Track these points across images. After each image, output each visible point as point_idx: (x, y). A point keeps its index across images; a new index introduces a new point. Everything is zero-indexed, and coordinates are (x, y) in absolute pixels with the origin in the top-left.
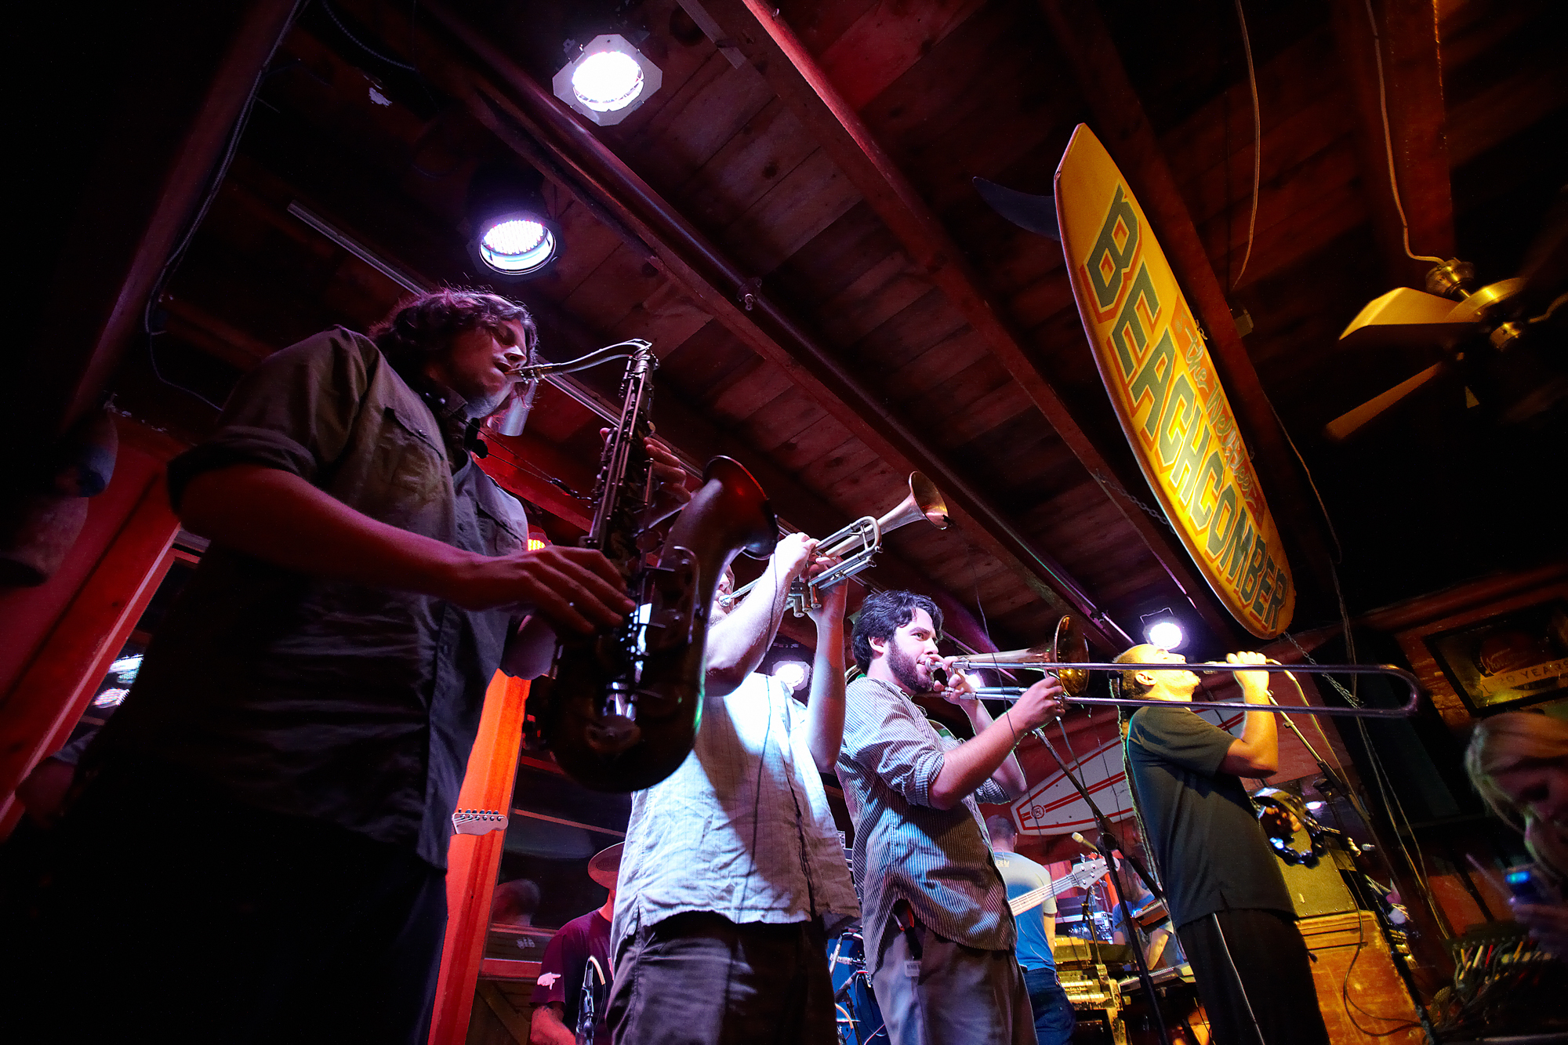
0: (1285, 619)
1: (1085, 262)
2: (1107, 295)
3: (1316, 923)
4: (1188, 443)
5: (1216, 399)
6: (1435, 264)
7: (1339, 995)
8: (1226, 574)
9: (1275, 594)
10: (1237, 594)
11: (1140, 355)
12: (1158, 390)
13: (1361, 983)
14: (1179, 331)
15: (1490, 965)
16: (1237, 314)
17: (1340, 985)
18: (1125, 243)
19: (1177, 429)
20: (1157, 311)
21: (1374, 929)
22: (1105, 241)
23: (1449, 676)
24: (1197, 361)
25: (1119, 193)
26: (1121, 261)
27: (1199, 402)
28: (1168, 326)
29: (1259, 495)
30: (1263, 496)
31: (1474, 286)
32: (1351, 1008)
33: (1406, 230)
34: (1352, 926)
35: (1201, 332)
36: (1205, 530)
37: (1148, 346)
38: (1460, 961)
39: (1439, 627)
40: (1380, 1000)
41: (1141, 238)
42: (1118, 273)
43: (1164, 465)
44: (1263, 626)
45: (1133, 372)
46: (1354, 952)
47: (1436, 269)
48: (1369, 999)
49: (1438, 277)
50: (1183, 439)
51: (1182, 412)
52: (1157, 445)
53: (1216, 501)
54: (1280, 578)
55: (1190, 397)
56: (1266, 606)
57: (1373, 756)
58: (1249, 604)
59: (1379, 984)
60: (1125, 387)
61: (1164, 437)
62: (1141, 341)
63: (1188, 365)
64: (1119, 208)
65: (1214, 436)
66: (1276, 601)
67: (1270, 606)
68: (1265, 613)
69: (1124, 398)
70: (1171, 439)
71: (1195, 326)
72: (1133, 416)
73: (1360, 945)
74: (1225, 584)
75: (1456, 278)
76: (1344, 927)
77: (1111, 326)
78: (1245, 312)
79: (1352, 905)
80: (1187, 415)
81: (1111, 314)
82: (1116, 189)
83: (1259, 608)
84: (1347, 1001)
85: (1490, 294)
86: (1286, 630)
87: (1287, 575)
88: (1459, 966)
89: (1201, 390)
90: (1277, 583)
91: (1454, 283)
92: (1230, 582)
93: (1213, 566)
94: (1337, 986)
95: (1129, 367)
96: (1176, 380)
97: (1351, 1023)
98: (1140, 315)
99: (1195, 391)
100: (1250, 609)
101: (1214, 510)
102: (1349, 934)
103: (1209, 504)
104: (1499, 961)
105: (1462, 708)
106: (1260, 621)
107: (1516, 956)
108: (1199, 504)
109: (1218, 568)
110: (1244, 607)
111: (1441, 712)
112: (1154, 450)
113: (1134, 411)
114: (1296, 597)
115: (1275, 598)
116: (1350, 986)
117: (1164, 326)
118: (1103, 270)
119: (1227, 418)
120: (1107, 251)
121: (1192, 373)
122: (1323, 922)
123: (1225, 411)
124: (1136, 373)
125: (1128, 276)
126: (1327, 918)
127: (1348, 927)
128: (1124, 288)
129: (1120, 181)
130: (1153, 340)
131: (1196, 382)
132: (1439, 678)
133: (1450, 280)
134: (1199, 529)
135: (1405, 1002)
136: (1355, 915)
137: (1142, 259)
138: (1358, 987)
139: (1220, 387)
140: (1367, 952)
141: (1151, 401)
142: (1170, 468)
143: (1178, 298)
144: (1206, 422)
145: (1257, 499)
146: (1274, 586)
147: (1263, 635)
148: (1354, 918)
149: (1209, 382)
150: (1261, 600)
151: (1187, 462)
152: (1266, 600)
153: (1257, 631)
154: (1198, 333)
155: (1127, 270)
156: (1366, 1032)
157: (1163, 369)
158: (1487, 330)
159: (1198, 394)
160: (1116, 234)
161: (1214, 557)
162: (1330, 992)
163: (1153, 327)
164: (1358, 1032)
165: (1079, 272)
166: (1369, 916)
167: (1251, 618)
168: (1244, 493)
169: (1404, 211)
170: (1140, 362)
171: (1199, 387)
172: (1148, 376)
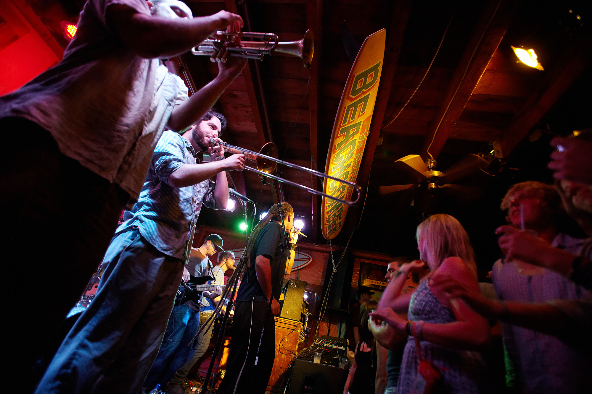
0: (333, 236)
1: (356, 75)
2: (355, 92)
3: (287, 320)
4: (345, 162)
5: (359, 156)
6: (430, 158)
7: (280, 341)
8: (327, 210)
9: (336, 226)
10: (327, 219)
11: (350, 121)
12: (348, 137)
13: (288, 340)
14: (364, 126)
15: (322, 345)
16: (380, 137)
17: (282, 338)
18: (370, 82)
19: (344, 154)
20: (363, 113)
21: (300, 327)
22: (365, 75)
23: (360, 274)
24: (362, 139)
25: (378, 65)
26: (365, 86)
27: (355, 152)
28: (363, 120)
29: (351, 195)
30: (351, 196)
31: (434, 169)
32: (281, 345)
33: (432, 143)
34: (295, 325)
35: (369, 132)
36: (331, 192)
37: (354, 121)
38: (315, 342)
39: (366, 261)
40: (289, 345)
41: (375, 85)
42: (361, 89)
43: (334, 162)
44: (327, 234)
45: (345, 124)
46: (291, 331)
47: (430, 159)
48: (287, 344)
49: (429, 162)
50: (344, 159)
51: (349, 150)
52: (336, 154)
53: (340, 186)
54: (340, 223)
55: (354, 148)
56: (331, 229)
57: (330, 285)
58: (328, 224)
59: (292, 341)
60: (340, 127)
61: (339, 154)
62: (353, 117)
63: (360, 138)
64: (375, 68)
65: (352, 166)
66: (334, 229)
67: (332, 230)
68: (330, 230)
69: (337, 131)
70: (341, 155)
71: (369, 129)
72: (336, 138)
73: (294, 330)
74: (326, 213)
75: (432, 165)
76: (292, 324)
77: (349, 103)
78: (383, 138)
79: (299, 320)
80: (349, 153)
81: (352, 100)
82: (378, 62)
83: (329, 228)
84: (281, 343)
85: (436, 173)
86: (331, 240)
87: (342, 224)
88: (314, 343)
89: (358, 149)
90: (338, 224)
91: (431, 166)
92: (327, 214)
93: (326, 205)
94: (281, 338)
95: (345, 122)
96: (354, 139)
97: (278, 348)
98: (358, 108)
99: (356, 148)
100: (327, 226)
101: (338, 188)
102: (293, 326)
103: (337, 185)
104: (324, 345)
105: (357, 284)
106: (327, 232)
107: (328, 344)
108: (335, 183)
109: (327, 207)
110: (326, 224)
111: (352, 282)
112: (334, 155)
113: (337, 137)
114: (340, 232)
115: (335, 228)
116: (284, 339)
117: (362, 119)
118: (359, 83)
119: (358, 165)
120: (364, 78)
121: (359, 141)
122: (289, 321)
123: (359, 161)
124: (345, 125)
125: (364, 93)
126: (291, 320)
127: (294, 324)
128: (360, 96)
129: (381, 61)
130: (357, 120)
131: (358, 145)
132: (358, 274)
133: (430, 165)
134: (330, 190)
135: (296, 348)
136: (298, 322)
137: (370, 92)
138: (286, 340)
139: (363, 154)
140: (294, 332)
141: (343, 139)
142: (335, 164)
143: (371, 115)
144: (352, 160)
145: (349, 196)
146: (337, 224)
147: (325, 236)
148: (297, 323)
149: (361, 149)
150: (331, 226)
151: (340, 167)
152: (332, 227)
153: (324, 234)
154: (368, 131)
155: (365, 91)
156: (280, 352)
157: (353, 132)
158: (429, 182)
159: (356, 150)
160: (370, 76)
161: (328, 202)
162: (278, 339)
163: (359, 116)
164: (278, 351)
165: (352, 76)
166: (301, 324)
167: (325, 229)
168: (347, 191)
169: (435, 137)
170: (349, 123)
171: (358, 148)
172: (347, 130)
